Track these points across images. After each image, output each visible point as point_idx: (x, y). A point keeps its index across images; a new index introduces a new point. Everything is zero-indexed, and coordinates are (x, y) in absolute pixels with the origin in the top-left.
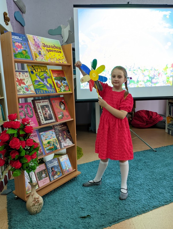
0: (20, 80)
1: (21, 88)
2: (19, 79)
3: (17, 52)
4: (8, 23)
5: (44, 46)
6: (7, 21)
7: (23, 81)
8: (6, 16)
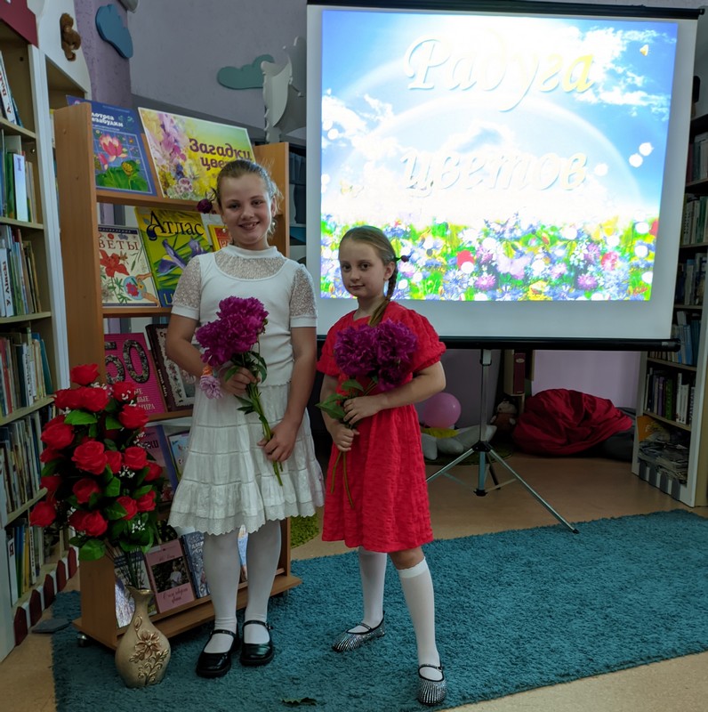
0: (112, 257)
1: (115, 285)
2: (110, 255)
3: (106, 167)
4: (74, 51)
5: (194, 148)
6: (72, 47)
7: (121, 262)
8: (67, 29)
